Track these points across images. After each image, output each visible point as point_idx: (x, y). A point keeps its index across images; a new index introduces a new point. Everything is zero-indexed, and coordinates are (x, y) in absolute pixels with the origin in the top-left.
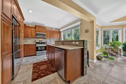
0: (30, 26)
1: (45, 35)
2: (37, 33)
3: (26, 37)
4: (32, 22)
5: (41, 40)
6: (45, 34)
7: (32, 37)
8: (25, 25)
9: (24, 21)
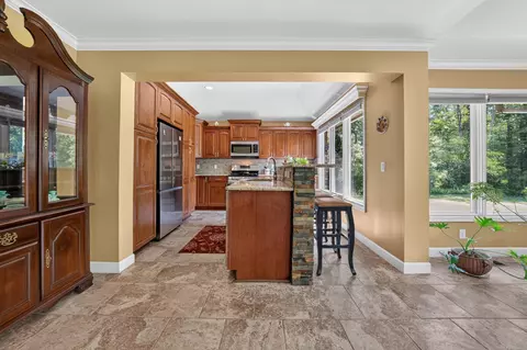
0: (217, 124)
1: (256, 147)
2: (233, 143)
3: (208, 155)
4: (220, 113)
5: (246, 163)
6: (257, 143)
7: (222, 157)
8: (205, 123)
9: (197, 116)
